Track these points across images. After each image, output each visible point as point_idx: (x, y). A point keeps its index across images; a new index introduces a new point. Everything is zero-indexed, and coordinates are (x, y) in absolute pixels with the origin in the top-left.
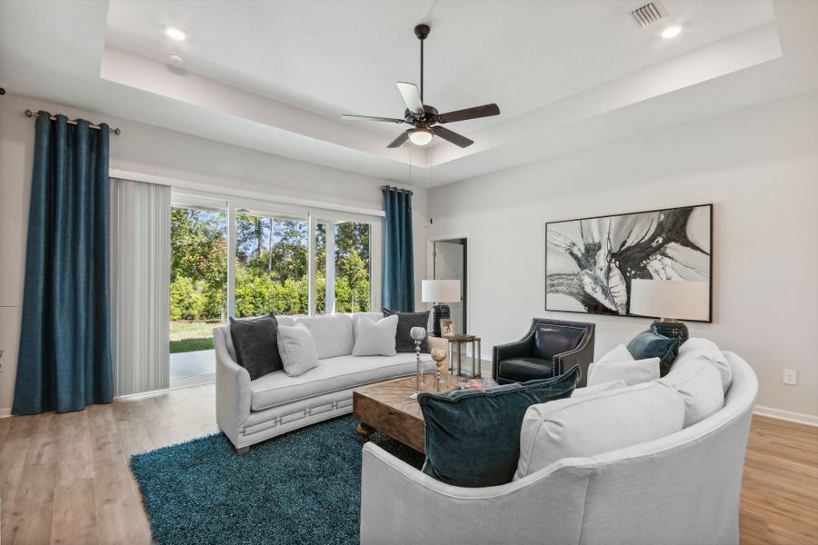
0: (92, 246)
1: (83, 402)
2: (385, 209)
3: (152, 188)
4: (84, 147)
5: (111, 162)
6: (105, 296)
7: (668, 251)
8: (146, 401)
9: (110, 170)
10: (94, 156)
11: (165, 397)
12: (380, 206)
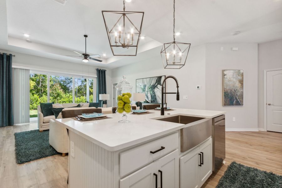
0: (8, 85)
1: (5, 125)
2: (97, 75)
3: (25, 70)
4: (5, 60)
5: (13, 64)
6: (11, 98)
7: (158, 87)
8: (23, 126)
9: (12, 66)
10: (8, 62)
11: (29, 125)
12: (96, 74)
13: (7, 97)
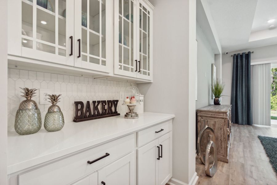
0: (246, 84)
1: (244, 123)
3: (264, 66)
4: (244, 59)
5: (251, 61)
9: (251, 63)
10: (247, 61)
13: (246, 96)
